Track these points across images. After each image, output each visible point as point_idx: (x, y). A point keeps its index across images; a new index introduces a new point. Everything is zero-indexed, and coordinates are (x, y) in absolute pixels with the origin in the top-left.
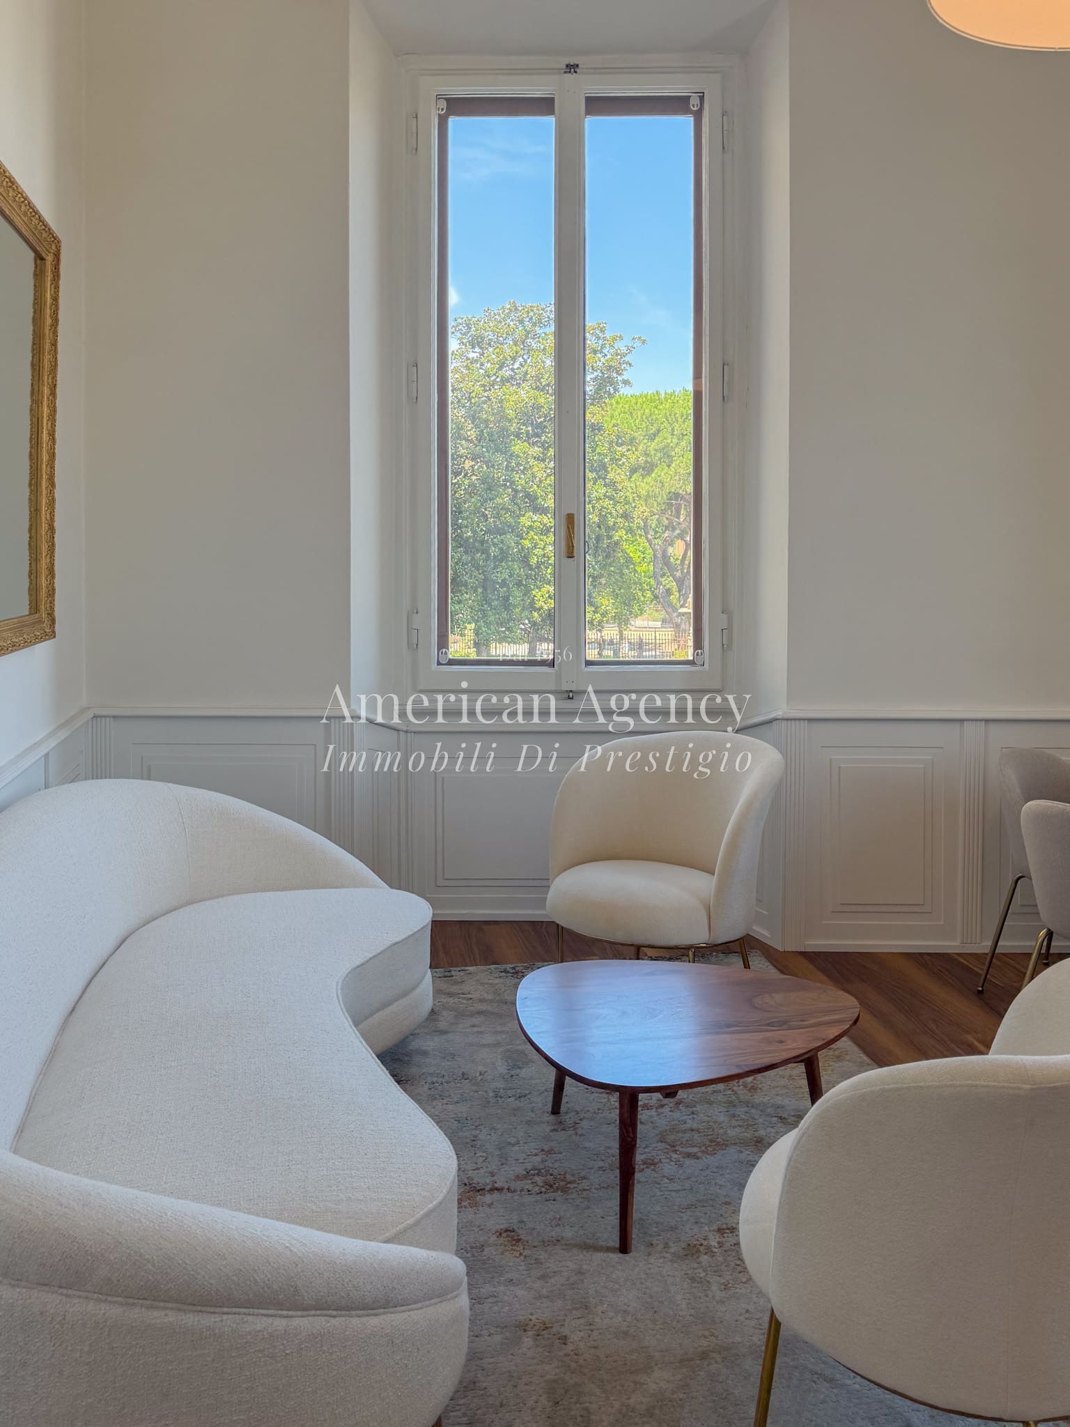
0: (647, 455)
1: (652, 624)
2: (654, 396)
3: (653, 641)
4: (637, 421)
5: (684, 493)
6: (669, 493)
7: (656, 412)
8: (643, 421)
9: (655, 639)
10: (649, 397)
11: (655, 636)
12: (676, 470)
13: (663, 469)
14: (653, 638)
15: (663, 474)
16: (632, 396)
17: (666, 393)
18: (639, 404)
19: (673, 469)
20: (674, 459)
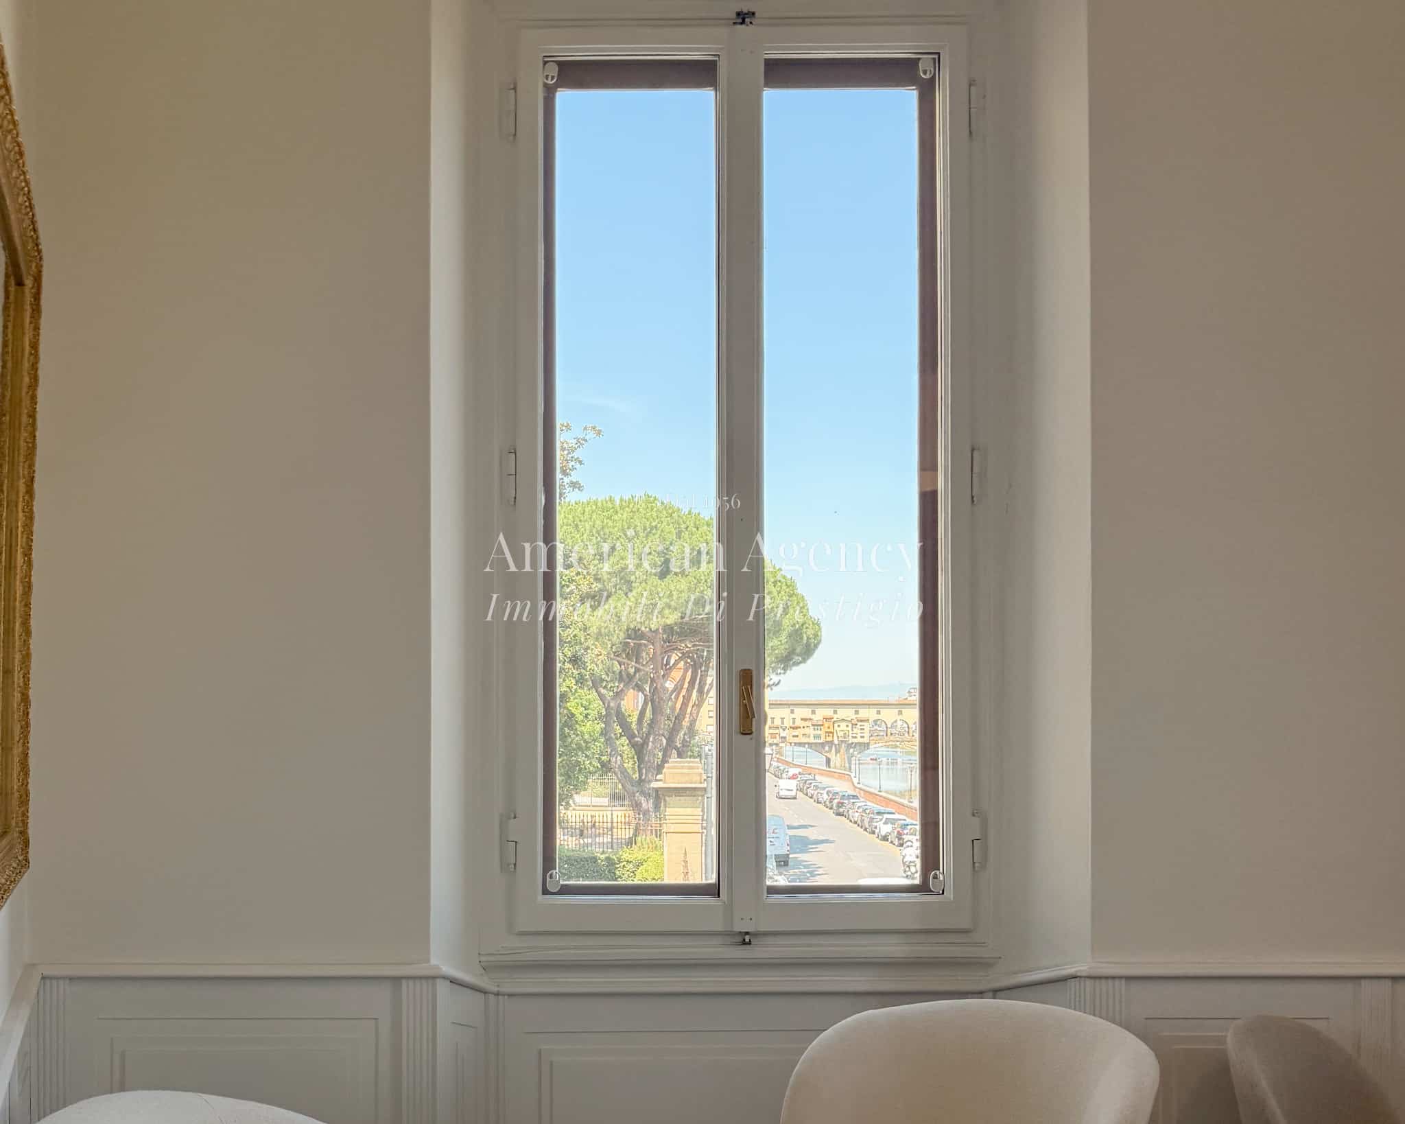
0: (597, 579)
1: (597, 801)
2: (607, 502)
3: (609, 825)
4: (585, 536)
5: (647, 629)
6: (628, 630)
7: (610, 524)
8: (593, 535)
9: (612, 823)
10: (599, 504)
11: (612, 819)
12: (637, 600)
13: (619, 599)
14: (609, 820)
15: (619, 605)
16: (576, 504)
17: (621, 500)
18: (586, 513)
19: (633, 599)
20: (633, 585)
